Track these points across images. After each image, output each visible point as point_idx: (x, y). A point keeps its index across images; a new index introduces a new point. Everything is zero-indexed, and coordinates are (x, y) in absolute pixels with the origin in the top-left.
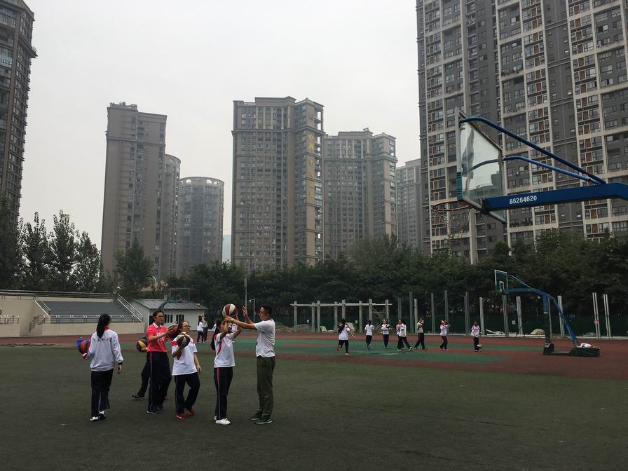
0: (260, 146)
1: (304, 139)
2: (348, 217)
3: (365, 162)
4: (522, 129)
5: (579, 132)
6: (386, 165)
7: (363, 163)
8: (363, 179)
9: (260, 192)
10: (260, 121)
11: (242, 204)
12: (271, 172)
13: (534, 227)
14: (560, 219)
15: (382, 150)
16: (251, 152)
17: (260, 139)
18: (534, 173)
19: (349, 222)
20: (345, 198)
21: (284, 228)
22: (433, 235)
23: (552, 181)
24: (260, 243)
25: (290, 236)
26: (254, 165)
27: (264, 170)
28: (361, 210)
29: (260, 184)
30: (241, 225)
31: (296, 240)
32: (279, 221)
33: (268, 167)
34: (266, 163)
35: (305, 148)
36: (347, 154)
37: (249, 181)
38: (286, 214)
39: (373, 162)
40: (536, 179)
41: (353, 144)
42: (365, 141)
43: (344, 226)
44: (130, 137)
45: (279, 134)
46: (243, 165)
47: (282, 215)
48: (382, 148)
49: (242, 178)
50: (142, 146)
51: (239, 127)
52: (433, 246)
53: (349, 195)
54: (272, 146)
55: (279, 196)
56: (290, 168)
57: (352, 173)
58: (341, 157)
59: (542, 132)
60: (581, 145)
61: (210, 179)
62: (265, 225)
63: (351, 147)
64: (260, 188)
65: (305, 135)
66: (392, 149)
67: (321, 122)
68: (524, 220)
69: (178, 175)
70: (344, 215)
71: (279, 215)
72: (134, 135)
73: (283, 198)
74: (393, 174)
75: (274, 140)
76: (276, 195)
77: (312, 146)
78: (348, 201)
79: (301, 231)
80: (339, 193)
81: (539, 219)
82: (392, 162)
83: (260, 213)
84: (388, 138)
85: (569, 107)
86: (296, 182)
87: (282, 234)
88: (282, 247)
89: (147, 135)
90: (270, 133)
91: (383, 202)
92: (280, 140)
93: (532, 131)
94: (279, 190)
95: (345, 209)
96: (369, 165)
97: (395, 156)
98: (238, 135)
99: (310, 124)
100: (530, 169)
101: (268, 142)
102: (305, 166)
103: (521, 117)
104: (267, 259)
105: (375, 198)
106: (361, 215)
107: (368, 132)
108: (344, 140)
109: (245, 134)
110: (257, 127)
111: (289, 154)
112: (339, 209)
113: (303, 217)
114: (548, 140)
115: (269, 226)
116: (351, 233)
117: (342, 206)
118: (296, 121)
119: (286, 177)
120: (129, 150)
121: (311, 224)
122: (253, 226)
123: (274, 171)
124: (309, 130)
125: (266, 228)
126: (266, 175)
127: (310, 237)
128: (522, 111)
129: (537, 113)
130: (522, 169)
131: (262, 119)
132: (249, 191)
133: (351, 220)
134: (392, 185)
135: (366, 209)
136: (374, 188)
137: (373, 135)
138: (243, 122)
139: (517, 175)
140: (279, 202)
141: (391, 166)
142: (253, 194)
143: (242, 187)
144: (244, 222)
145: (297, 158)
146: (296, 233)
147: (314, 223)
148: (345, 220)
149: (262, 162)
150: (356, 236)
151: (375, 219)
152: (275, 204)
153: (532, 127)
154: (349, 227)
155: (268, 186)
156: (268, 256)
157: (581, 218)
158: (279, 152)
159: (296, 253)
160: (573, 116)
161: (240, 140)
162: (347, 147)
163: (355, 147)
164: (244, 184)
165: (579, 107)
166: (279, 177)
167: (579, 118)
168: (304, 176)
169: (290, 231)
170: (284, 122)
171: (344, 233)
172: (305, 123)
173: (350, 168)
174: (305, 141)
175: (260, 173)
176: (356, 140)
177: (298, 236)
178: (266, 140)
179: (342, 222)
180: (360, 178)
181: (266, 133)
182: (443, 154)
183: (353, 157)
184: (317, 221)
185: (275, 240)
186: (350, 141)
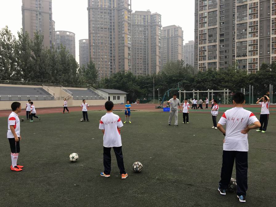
0: (101, 16)
1: (123, 13)
2: (139, 52)
3: (147, 26)
4: (245, 12)
5: (272, 14)
6: (157, 28)
7: (146, 27)
8: (147, 35)
9: (102, 39)
10: (101, 3)
11: (94, 44)
12: (107, 30)
13: (248, 58)
14: (260, 54)
15: (156, 21)
16: (97, 19)
17: (102, 13)
18: (249, 33)
19: (140, 55)
20: (138, 43)
21: (114, 57)
22: (199, 60)
23: (258, 36)
24: (102, 64)
25: (117, 60)
26: (99, 26)
27: (104, 28)
28: (145, 49)
29: (102, 35)
30: (94, 55)
31: (120, 63)
32: (111, 53)
33: (106, 27)
34: (104, 24)
35: (123, 18)
36: (139, 22)
37: (96, 33)
38: (114, 50)
39: (151, 26)
40: (250, 35)
41: (142, 17)
42: (148, 16)
43: (138, 56)
44: (35, 8)
45: (111, 10)
46: (93, 25)
47: (113, 50)
48: (156, 20)
49: (93, 32)
50: (41, 13)
51: (91, 6)
52: (199, 65)
53: (140, 42)
54: (107, 17)
55: (111, 41)
56: (116, 27)
57: (141, 31)
58: (136, 23)
59: (255, 14)
60: (272, 20)
61: (69, 32)
62: (105, 55)
63: (141, 19)
64: (102, 37)
65: (123, 12)
66: (160, 20)
67: (130, 5)
68: (243, 54)
69: (54, 29)
70: (138, 51)
71: (111, 50)
72: (37, 7)
73: (113, 42)
74: (160, 32)
75: (108, 13)
76: (109, 41)
77: (126, 17)
78: (140, 45)
79: (122, 58)
80: (135, 41)
81: (250, 54)
82: (160, 27)
83: (102, 49)
84: (158, 15)
85: (268, 3)
86: (119, 35)
87: (113, 60)
88: (113, 65)
89: (43, 8)
90: (106, 9)
91: (155, 46)
92: (111, 13)
93: (250, 13)
94: (111, 38)
95: (138, 49)
96: (149, 28)
97: (161, 24)
98: (91, 9)
99: (126, 6)
100: (248, 31)
101: (105, 14)
102: (123, 27)
103: (245, 6)
104: (106, 71)
105: (152, 44)
106: (145, 52)
107: (149, 11)
108: (138, 15)
109: (94, 9)
110: (100, 6)
111: (115, 21)
112: (135, 48)
113: (122, 52)
114: (257, 17)
115: (107, 55)
116: (141, 60)
117: (137, 47)
118: (119, 4)
119: (114, 32)
120: (35, 15)
121: (126, 55)
122: (99, 55)
123: (108, 29)
124: (126, 9)
125: (105, 56)
126: (105, 31)
127: (126, 61)
128: (246, 3)
129: (253, 4)
130: (244, 31)
131: (102, 2)
132: (97, 38)
133: (141, 54)
134: (160, 38)
135: (148, 49)
136: (151, 39)
137: (151, 13)
138: (93, 3)
139: (241, 33)
140: (111, 44)
141: (159, 29)
142: (99, 40)
143: (93, 36)
144: (95, 53)
145: (119, 23)
146: (119, 59)
147: (128, 55)
148: (138, 54)
149: (102, 24)
150: (143, 61)
151: (151, 54)
152: (109, 45)
153: (250, 11)
154: (140, 57)
155: (106, 36)
156: (106, 70)
157: (270, 54)
158: (111, 20)
159: (119, 69)
160: (269, 7)
161: (91, 13)
162: (139, 19)
163: (143, 19)
164: (94, 35)
165: (273, 2)
166: (111, 32)
167: (273, 8)
168: (123, 32)
169: (117, 58)
170: (113, 4)
171: (138, 60)
172: (123, 5)
173: (141, 29)
174: (123, 15)
175: (102, 30)
176: (143, 15)
177: (120, 61)
178: (105, 13)
179: (137, 55)
180: (145, 34)
181: (104, 9)
182: (206, 22)
183: (142, 24)
184: (129, 54)
185: (109, 63)
186: (141, 16)
